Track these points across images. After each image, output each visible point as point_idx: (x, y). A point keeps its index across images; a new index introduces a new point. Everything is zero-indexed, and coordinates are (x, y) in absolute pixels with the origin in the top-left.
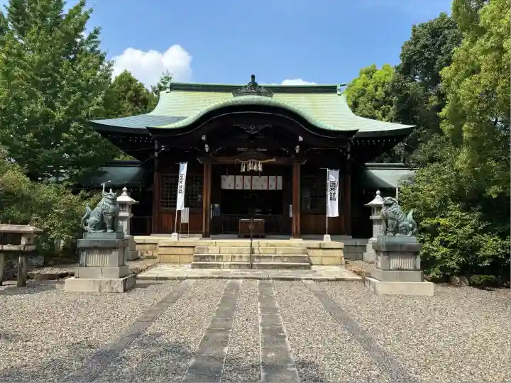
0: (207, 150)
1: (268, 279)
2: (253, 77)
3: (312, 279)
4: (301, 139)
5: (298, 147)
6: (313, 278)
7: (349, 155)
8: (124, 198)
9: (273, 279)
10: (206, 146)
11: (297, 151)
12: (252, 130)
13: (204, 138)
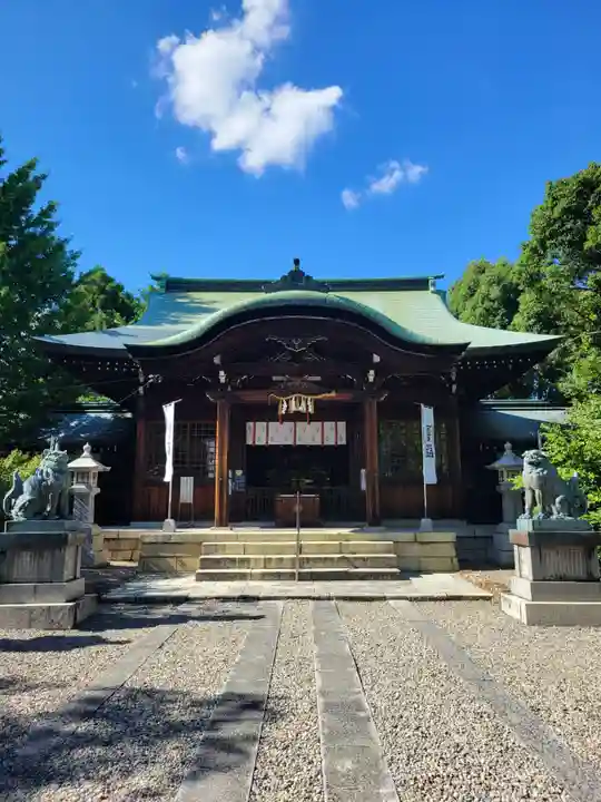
0: (223, 380)
1: (329, 599)
2: (297, 262)
3: (406, 598)
4: (376, 359)
5: (372, 372)
6: (409, 595)
7: (454, 387)
8: (86, 461)
9: (338, 598)
10: (222, 373)
11: (371, 379)
12: (297, 346)
13: (217, 360)
